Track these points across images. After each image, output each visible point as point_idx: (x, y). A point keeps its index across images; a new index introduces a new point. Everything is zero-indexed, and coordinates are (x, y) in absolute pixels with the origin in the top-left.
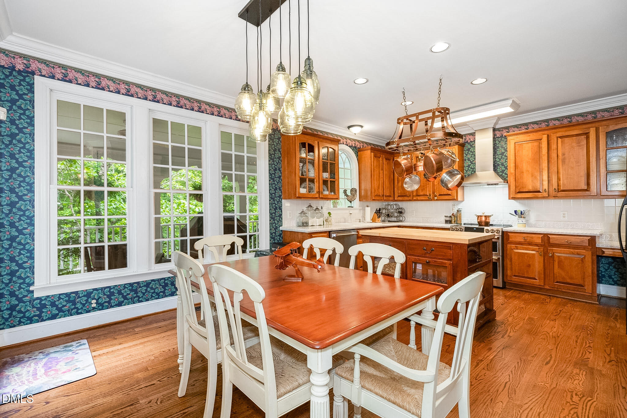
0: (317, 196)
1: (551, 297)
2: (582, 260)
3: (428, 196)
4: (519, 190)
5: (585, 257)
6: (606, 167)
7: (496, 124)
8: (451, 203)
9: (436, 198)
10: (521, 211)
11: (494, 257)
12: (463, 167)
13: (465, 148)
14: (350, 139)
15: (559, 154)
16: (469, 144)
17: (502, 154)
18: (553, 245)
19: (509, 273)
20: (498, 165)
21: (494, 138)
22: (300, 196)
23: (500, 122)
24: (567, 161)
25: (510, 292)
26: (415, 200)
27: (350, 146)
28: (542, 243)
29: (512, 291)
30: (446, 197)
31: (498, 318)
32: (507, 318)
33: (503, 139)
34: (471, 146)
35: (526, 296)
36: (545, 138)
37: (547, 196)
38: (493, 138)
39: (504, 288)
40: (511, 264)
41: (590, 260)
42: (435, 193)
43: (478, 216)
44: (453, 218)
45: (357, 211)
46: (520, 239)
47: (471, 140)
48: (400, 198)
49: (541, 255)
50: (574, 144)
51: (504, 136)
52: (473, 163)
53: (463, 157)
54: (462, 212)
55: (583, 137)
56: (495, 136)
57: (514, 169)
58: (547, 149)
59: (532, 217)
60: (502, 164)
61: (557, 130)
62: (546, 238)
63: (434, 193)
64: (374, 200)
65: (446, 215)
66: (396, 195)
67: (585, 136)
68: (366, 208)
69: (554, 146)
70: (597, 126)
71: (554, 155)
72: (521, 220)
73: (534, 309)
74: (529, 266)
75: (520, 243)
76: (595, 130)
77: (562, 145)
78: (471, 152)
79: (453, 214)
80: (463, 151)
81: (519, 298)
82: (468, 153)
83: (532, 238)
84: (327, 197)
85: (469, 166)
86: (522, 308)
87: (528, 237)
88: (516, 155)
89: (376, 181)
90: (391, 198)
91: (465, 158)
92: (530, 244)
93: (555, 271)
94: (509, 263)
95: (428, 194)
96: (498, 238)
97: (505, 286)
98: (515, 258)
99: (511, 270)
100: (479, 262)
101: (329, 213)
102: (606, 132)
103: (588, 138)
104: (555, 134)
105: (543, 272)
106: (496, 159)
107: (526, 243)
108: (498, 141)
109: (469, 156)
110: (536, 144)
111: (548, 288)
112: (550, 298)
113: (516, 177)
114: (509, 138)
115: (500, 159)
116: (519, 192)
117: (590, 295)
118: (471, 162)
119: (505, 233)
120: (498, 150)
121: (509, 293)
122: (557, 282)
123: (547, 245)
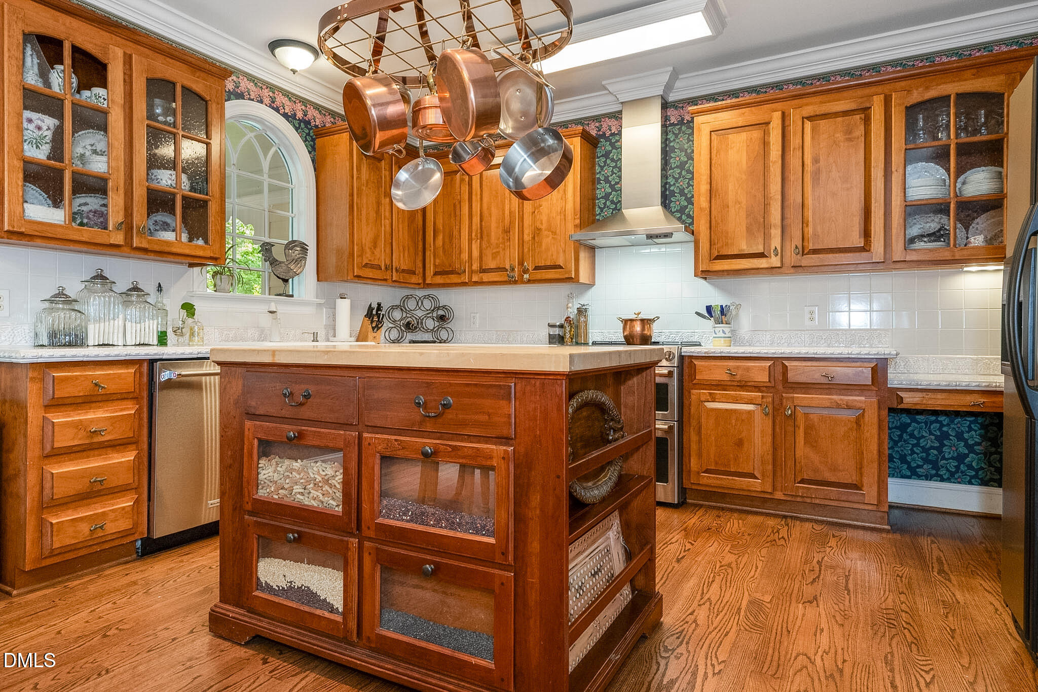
0: (118, 238)
1: (789, 521)
2: (858, 422)
3: (507, 270)
4: (718, 252)
5: (863, 415)
6: (905, 192)
7: (669, 87)
8: (563, 289)
9: (526, 276)
10: (722, 306)
11: (660, 425)
12: (594, 198)
13: (600, 151)
14: (287, 94)
15: (806, 163)
16: (607, 139)
17: (682, 166)
18: (794, 386)
19: (694, 464)
20: (673, 193)
21: (664, 126)
22: (23, 230)
23: (678, 84)
24: (823, 176)
25: (696, 517)
26: (476, 283)
27: (285, 115)
28: (769, 381)
29: (701, 512)
30: (552, 274)
31: (669, 618)
32: (691, 614)
33: (684, 128)
34: (613, 145)
35: (734, 524)
36: (776, 117)
37: (779, 265)
38: (662, 126)
39: (681, 505)
40: (700, 441)
41: (875, 420)
42: (526, 264)
43: (626, 322)
44: (568, 329)
45: (310, 310)
46: (718, 373)
47: (614, 130)
48: (439, 280)
49: (767, 415)
50: (840, 136)
51: (685, 122)
52: (616, 188)
53: (594, 174)
54: (589, 313)
55: (858, 117)
56: (666, 121)
57: (708, 198)
58: (780, 149)
59: (745, 322)
60: (682, 192)
61: (805, 101)
62: (779, 368)
63: (521, 263)
64: (358, 277)
65: (552, 322)
66: (430, 270)
67: (863, 116)
68: (340, 302)
69: (794, 141)
70: (886, 91)
71: (794, 162)
72: (721, 329)
73: (757, 567)
74: (740, 443)
75: (720, 385)
76: (883, 101)
77: (813, 138)
78: (613, 160)
79: (567, 319)
80: (594, 158)
81: (718, 531)
82: (605, 162)
83: (748, 369)
84: (167, 249)
85: (606, 197)
86: (729, 565)
87: (738, 367)
88: (713, 162)
89: (368, 224)
90: (414, 279)
91: (598, 176)
92: (743, 386)
93: (799, 453)
94: (694, 437)
95: (508, 267)
96: (670, 374)
97: (685, 499)
98: (708, 424)
99: (700, 455)
100: (616, 440)
101: (189, 308)
102: (906, 107)
103: (867, 121)
104: (798, 111)
105: (770, 457)
106: (667, 178)
107: (735, 384)
108: (674, 133)
109: (607, 171)
110: (756, 134)
111: (783, 498)
112: (787, 525)
113: (713, 217)
114: (698, 120)
115: (676, 180)
116: (720, 257)
117: (874, 508)
118: (612, 187)
119: (686, 361)
120: (672, 155)
121: (693, 521)
122: (803, 481)
123: (780, 387)
